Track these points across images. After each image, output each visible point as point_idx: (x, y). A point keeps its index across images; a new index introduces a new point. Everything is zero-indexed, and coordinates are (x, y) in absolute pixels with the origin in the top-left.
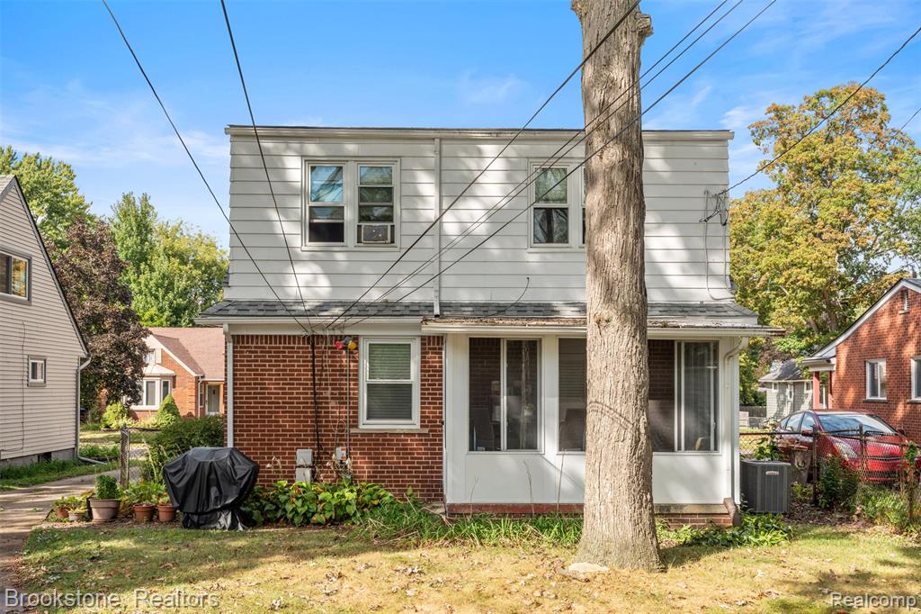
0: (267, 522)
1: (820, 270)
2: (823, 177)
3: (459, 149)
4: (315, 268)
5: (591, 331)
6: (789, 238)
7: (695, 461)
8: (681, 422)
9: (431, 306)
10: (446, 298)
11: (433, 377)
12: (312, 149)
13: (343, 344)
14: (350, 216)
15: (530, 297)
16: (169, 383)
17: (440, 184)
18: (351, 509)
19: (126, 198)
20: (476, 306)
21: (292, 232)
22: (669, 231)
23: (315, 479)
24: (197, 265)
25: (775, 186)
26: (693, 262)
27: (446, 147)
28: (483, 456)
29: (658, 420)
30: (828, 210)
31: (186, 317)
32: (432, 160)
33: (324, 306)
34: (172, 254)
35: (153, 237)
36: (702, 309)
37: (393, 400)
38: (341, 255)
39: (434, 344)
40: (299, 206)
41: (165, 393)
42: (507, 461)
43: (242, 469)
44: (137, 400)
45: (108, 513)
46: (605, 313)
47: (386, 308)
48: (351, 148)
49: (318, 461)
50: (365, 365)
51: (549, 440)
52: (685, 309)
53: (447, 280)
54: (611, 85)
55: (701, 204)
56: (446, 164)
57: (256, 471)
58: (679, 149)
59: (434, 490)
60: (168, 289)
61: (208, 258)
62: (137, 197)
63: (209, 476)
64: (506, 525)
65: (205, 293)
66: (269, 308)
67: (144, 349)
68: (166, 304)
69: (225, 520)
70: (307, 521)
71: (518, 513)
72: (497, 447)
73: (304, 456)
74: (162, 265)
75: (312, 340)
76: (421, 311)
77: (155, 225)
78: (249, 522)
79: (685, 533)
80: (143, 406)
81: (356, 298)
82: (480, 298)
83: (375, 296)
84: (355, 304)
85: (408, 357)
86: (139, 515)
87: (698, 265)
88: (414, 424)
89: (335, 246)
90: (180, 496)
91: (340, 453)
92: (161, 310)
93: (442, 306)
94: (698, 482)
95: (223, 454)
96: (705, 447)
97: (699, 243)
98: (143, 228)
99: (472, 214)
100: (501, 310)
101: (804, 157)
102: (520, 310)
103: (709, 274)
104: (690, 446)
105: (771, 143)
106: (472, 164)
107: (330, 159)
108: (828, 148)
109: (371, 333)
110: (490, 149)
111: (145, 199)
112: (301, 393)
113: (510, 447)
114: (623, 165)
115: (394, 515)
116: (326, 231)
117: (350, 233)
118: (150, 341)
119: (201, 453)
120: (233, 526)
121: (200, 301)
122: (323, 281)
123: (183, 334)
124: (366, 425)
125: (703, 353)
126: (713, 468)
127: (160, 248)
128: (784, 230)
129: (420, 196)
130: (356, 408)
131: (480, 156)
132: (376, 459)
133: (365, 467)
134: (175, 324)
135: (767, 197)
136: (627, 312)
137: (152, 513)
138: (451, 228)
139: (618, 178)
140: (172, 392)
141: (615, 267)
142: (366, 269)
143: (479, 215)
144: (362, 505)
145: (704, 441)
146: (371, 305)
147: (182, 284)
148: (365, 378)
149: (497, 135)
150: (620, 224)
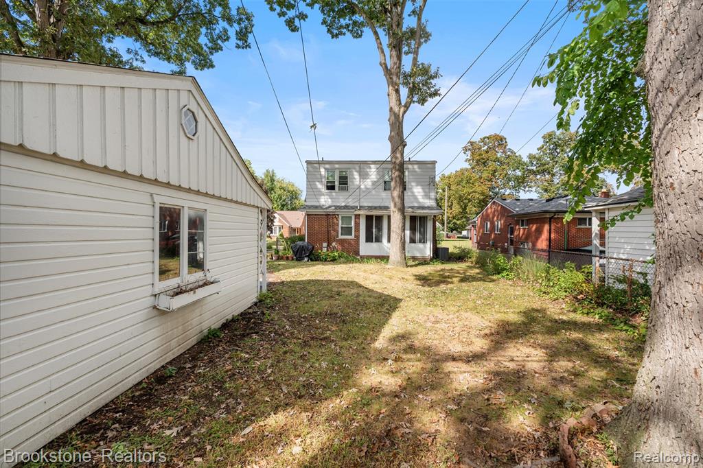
0: (316, 260)
1: (482, 194)
2: (484, 164)
3: (365, 166)
4: (328, 197)
5: (392, 214)
6: (473, 184)
7: (421, 245)
8: (418, 236)
9: (357, 207)
10: (361, 205)
11: (357, 225)
12: (327, 166)
13: (335, 216)
14: (337, 184)
15: (382, 205)
16: (281, 228)
17: (360, 175)
18: (336, 258)
19: (267, 171)
20: (369, 207)
21: (321, 187)
22: (419, 187)
23: (328, 250)
24: (289, 191)
25: (470, 167)
26: (426, 196)
27: (362, 166)
28: (369, 244)
29: (412, 236)
30: (485, 175)
31: (285, 208)
32: (358, 169)
33: (330, 207)
34: (281, 188)
35: (275, 183)
36: (428, 208)
37: (347, 231)
38: (334, 193)
39: (358, 216)
40: (324, 181)
41: (280, 231)
42: (374, 245)
43: (310, 247)
44: (272, 233)
45: (276, 258)
46: (395, 210)
47: (346, 207)
48: (337, 166)
49: (328, 246)
50: (340, 222)
51: (385, 240)
52: (423, 208)
53: (362, 200)
54: (396, 158)
55: (428, 180)
56: (362, 170)
57: (313, 247)
58: (424, 166)
59: (357, 253)
60: (280, 199)
61: (292, 190)
62: (271, 170)
63: (302, 249)
64: (373, 259)
65: (291, 200)
66: (316, 207)
67: (274, 217)
68: (279, 203)
69: (306, 259)
70: (326, 260)
71: (377, 257)
72: (372, 242)
73: (325, 245)
74: (279, 192)
75: (327, 215)
76: (354, 208)
77: (276, 179)
78: (312, 260)
79: (417, 262)
80: (273, 235)
81: (338, 205)
82: (370, 205)
83: (343, 204)
84: (338, 206)
85: (351, 220)
86: (285, 258)
87: (427, 196)
88: (353, 237)
89: (333, 191)
90: (295, 253)
91: (334, 244)
92: (278, 206)
93: (360, 207)
94: (422, 251)
95: (306, 244)
96: (424, 242)
97: (427, 190)
98: (272, 180)
99: (368, 183)
100: (375, 208)
101: (478, 158)
102: (380, 208)
103: (430, 198)
104: (420, 242)
105: (469, 153)
106: (368, 170)
107: (332, 169)
108: (486, 155)
109: (342, 213)
110: (372, 166)
111: (273, 171)
112: (324, 228)
113: (376, 242)
114: (399, 176)
115: (347, 258)
116: (331, 187)
117: (337, 188)
118: (276, 215)
119: (300, 243)
120: (308, 261)
121: (289, 202)
122: (330, 200)
123: (285, 213)
124: (340, 237)
125: (423, 219)
126: (425, 247)
127: (278, 186)
128: (471, 181)
129: (354, 178)
130: (338, 233)
131: (370, 168)
132: (343, 246)
133: (340, 247)
134: (282, 210)
135: (467, 170)
136: (399, 210)
137: (287, 258)
138: (362, 187)
139: (398, 179)
140: (282, 230)
141: (397, 199)
142: (341, 197)
143: (370, 184)
144: (340, 257)
145: (423, 241)
146: (342, 207)
147: (284, 198)
148: (340, 225)
149: (374, 162)
150: (398, 190)
